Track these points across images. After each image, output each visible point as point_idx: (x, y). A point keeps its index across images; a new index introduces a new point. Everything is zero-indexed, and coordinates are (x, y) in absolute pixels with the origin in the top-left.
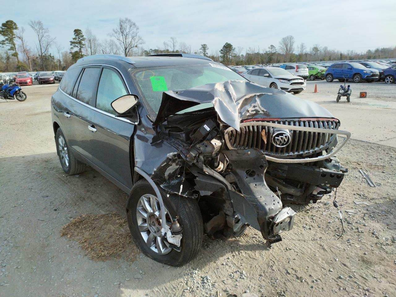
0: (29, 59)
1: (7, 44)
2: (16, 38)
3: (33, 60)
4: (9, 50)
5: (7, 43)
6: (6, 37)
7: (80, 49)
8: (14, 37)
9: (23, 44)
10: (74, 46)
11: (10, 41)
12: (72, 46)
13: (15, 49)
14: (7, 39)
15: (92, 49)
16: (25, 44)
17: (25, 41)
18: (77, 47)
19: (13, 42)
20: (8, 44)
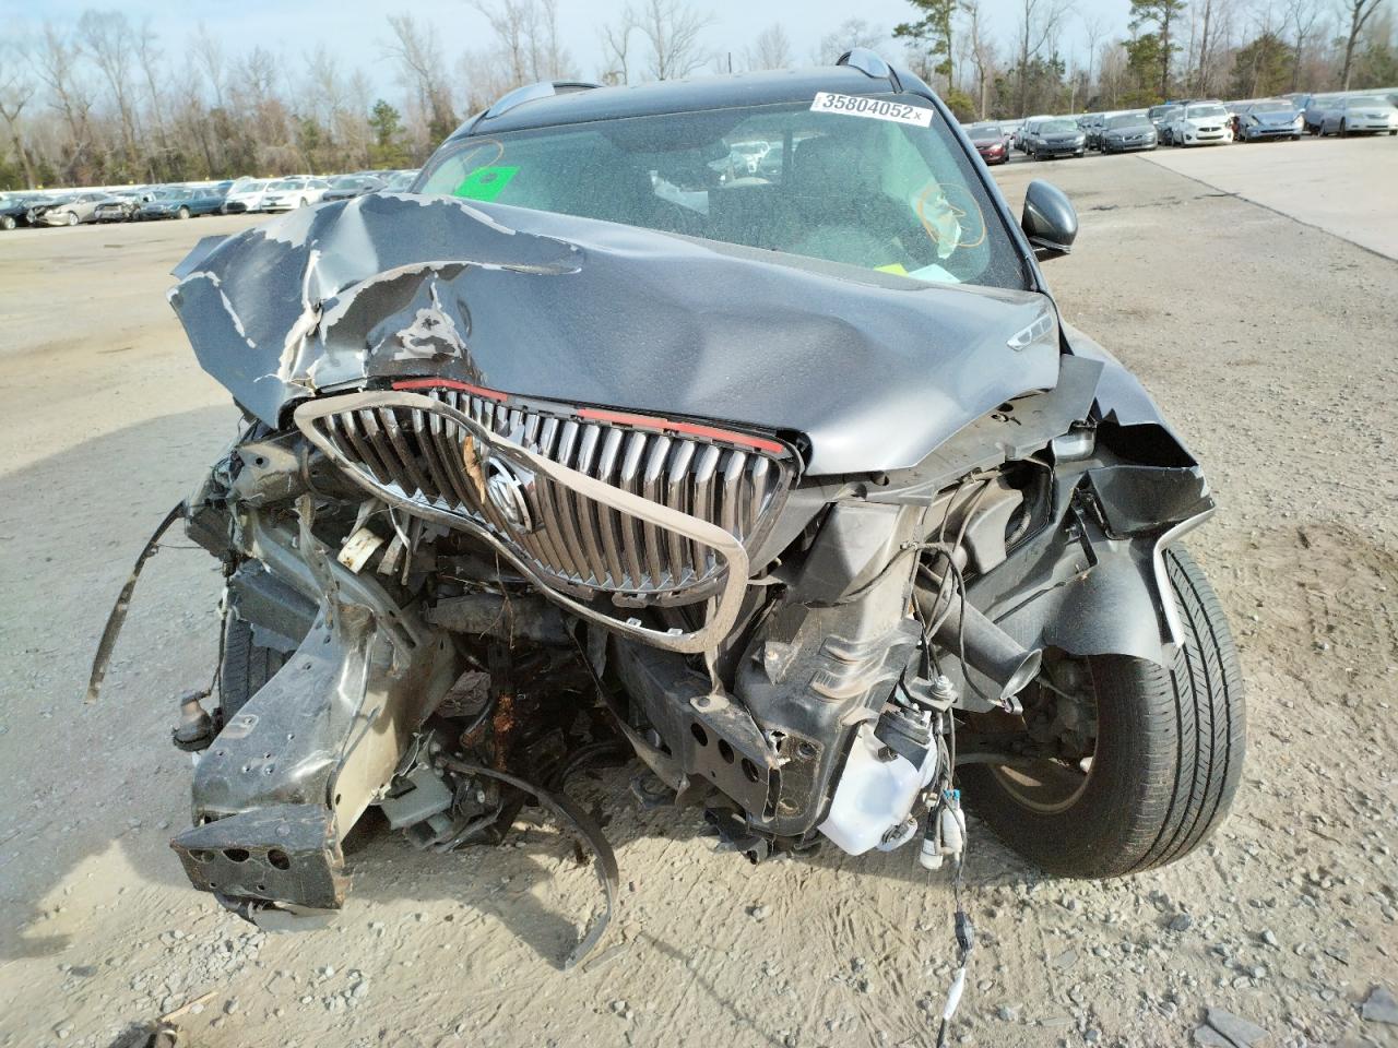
0: (982, 79)
1: (928, 35)
2: (958, 11)
3: (997, 81)
4: (932, 52)
5: (930, 30)
6: (931, 12)
7: (1165, 25)
8: (953, 9)
9: (975, 30)
10: (1144, 17)
11: (937, 24)
12: (1136, 17)
13: (949, 47)
14: (931, 18)
15: (1211, 18)
16: (979, 29)
17: (983, 19)
18: (1155, 16)
19: (946, 25)
20: (930, 35)
